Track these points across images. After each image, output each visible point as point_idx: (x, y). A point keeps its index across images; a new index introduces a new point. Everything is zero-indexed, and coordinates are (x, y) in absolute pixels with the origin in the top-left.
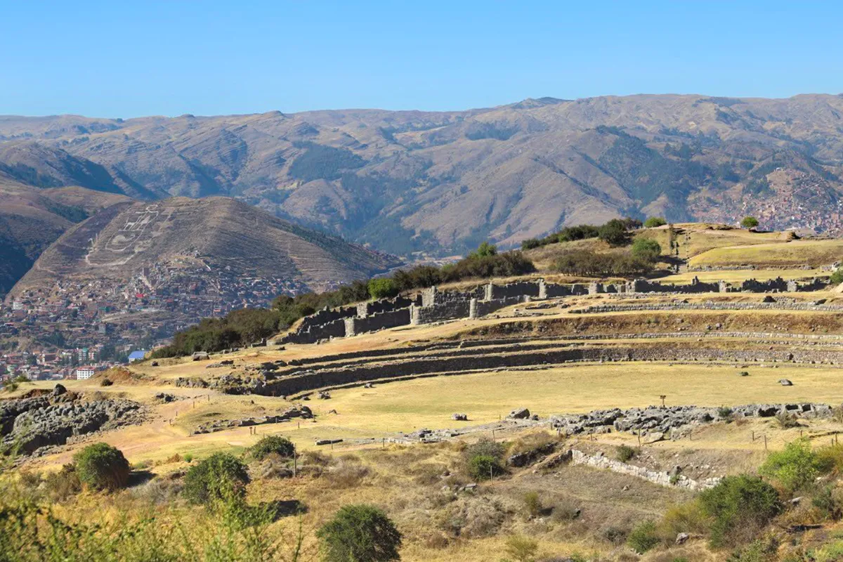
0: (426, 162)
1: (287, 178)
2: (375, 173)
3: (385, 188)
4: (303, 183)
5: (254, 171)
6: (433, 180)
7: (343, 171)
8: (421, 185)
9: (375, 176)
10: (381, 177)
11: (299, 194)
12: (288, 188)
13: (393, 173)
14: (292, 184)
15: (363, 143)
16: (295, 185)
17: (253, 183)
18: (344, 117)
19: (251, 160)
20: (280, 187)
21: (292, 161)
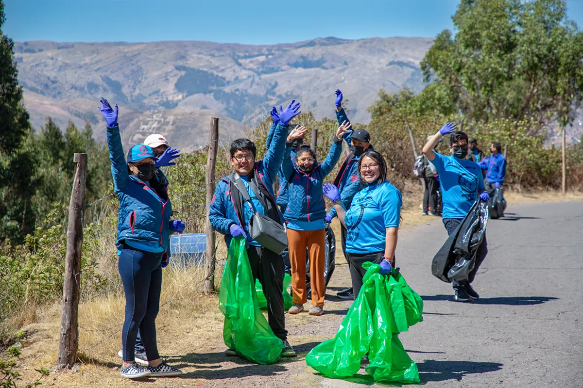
0: (273, 83)
1: (174, 92)
2: (238, 90)
3: (245, 101)
4: (186, 96)
5: (149, 86)
6: (280, 96)
7: (214, 88)
8: (272, 100)
9: (237, 93)
10: (242, 93)
11: (186, 104)
12: (176, 99)
13: (250, 91)
14: (177, 96)
15: (222, 68)
16: (180, 97)
17: (150, 95)
18: (185, 46)
19: (146, 78)
20: (170, 98)
21: (176, 80)
